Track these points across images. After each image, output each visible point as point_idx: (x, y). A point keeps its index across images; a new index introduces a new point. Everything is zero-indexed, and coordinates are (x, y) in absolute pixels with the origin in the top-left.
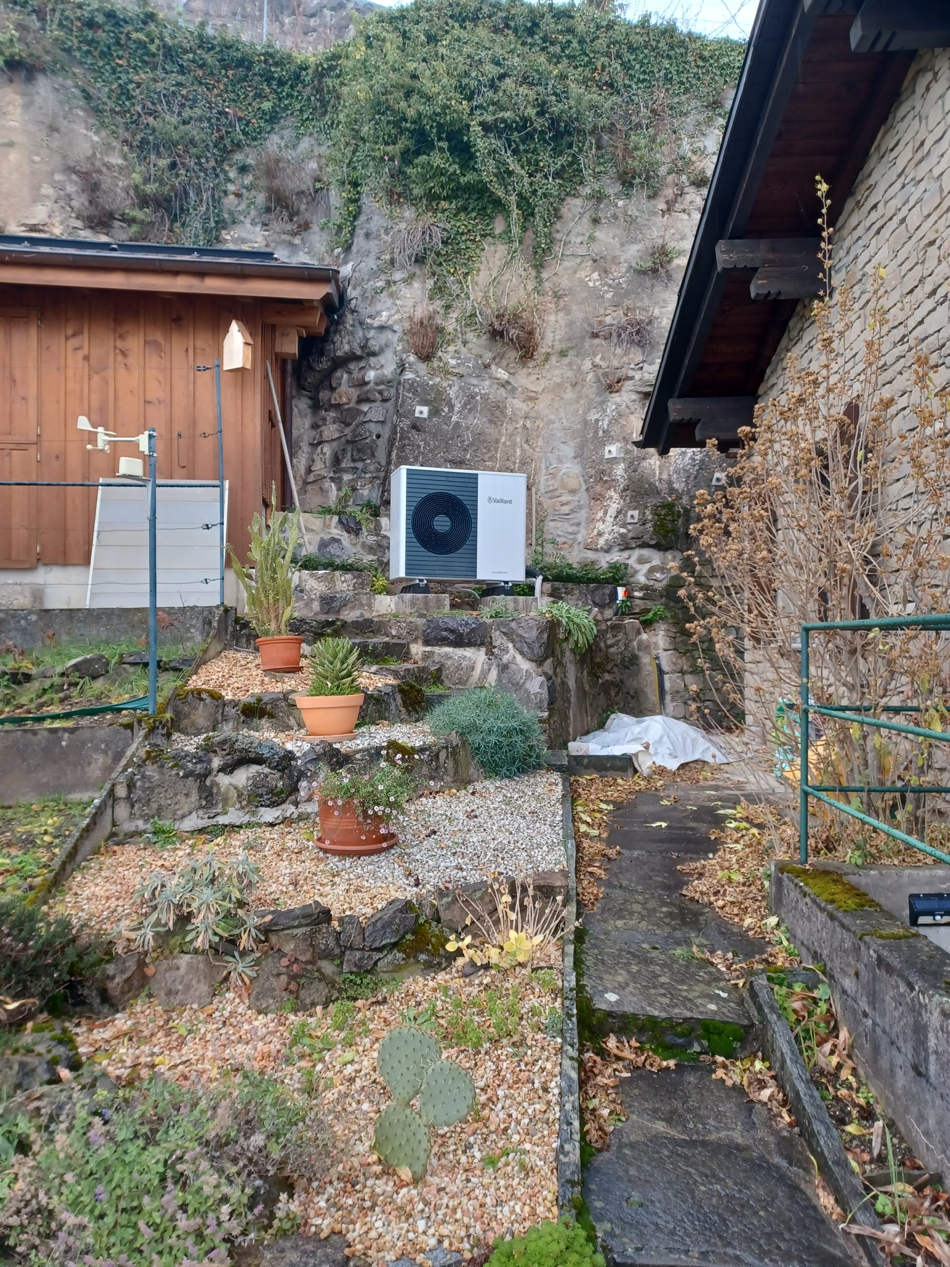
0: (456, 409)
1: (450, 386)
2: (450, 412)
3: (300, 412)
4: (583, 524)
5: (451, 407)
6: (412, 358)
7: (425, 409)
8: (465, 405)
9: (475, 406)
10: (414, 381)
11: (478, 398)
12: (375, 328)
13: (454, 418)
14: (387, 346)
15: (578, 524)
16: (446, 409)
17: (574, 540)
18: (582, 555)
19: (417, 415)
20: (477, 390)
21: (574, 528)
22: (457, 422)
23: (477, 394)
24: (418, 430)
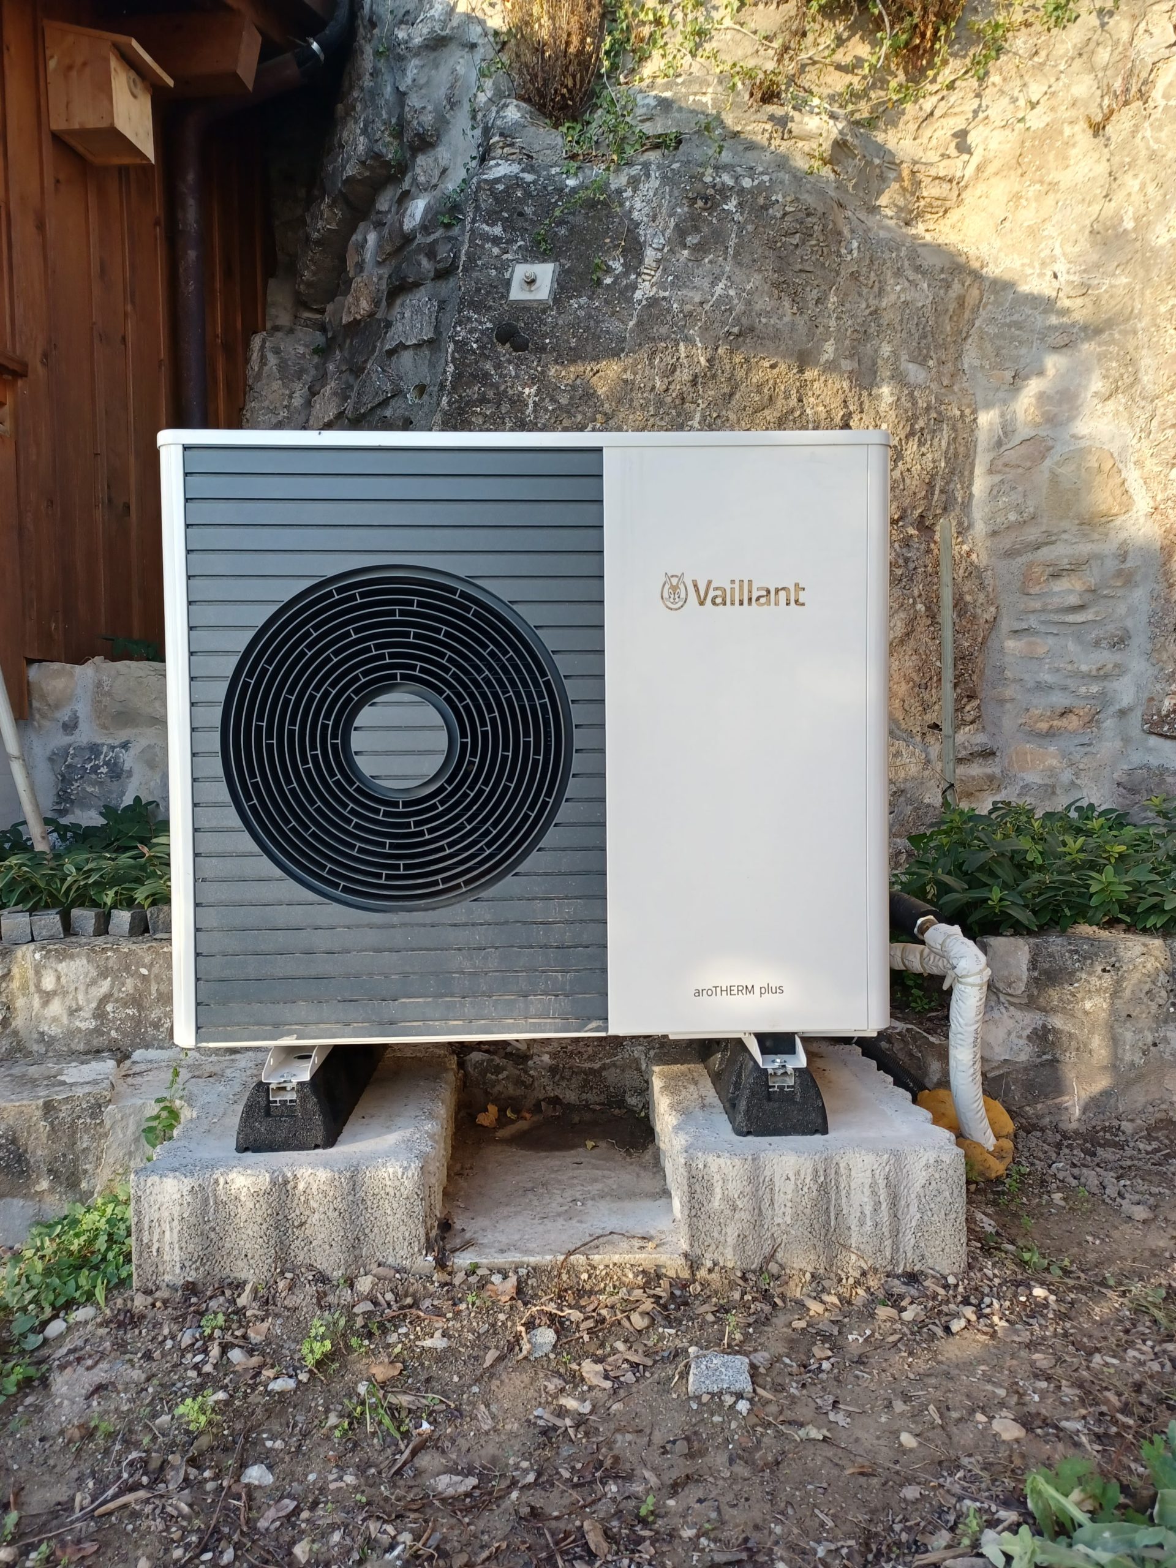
0: (650, 255)
1: (634, 182)
2: (628, 268)
3: (282, 366)
4: (1140, 641)
5: (634, 250)
6: (513, 113)
7: (545, 272)
8: (681, 232)
9: (718, 237)
10: (515, 182)
11: (731, 205)
12: (418, 52)
13: (645, 290)
14: (453, 104)
15: (1120, 642)
16: (617, 266)
17: (1104, 699)
18: (1137, 758)
19: (517, 293)
20: (727, 179)
21: (1106, 657)
22: (653, 302)
23: (724, 192)
24: (520, 346)
